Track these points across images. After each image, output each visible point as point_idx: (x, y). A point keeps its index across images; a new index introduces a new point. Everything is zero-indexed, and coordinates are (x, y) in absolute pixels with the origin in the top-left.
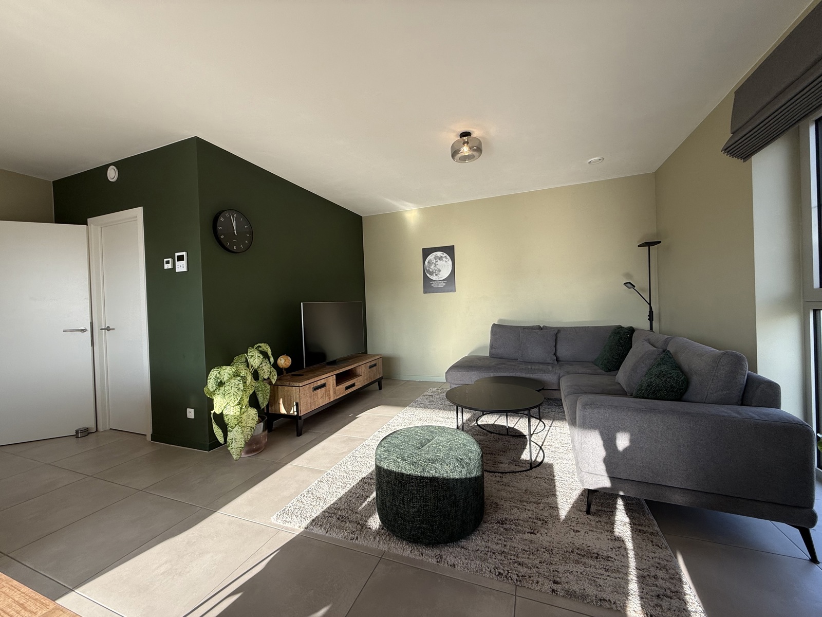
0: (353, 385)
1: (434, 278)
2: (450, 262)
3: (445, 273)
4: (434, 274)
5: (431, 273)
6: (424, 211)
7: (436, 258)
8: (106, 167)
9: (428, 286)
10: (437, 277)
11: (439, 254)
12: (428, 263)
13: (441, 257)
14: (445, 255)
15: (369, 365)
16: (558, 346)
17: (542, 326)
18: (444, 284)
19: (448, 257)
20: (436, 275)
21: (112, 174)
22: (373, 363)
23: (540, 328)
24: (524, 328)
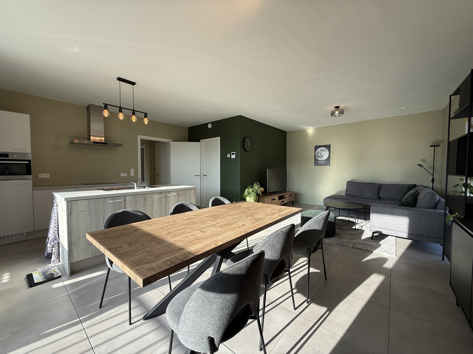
0: (284, 201)
1: (319, 159)
2: (328, 152)
3: (325, 157)
4: (320, 157)
5: (318, 157)
6: (316, 129)
7: (321, 150)
8: (208, 124)
9: (317, 163)
10: (321, 159)
11: (323, 148)
12: (317, 152)
13: (324, 150)
14: (326, 149)
15: (289, 194)
16: (380, 192)
17: (373, 183)
18: (325, 162)
19: (327, 150)
20: (321, 158)
21: (210, 126)
22: (291, 194)
23: (372, 183)
24: (363, 183)
